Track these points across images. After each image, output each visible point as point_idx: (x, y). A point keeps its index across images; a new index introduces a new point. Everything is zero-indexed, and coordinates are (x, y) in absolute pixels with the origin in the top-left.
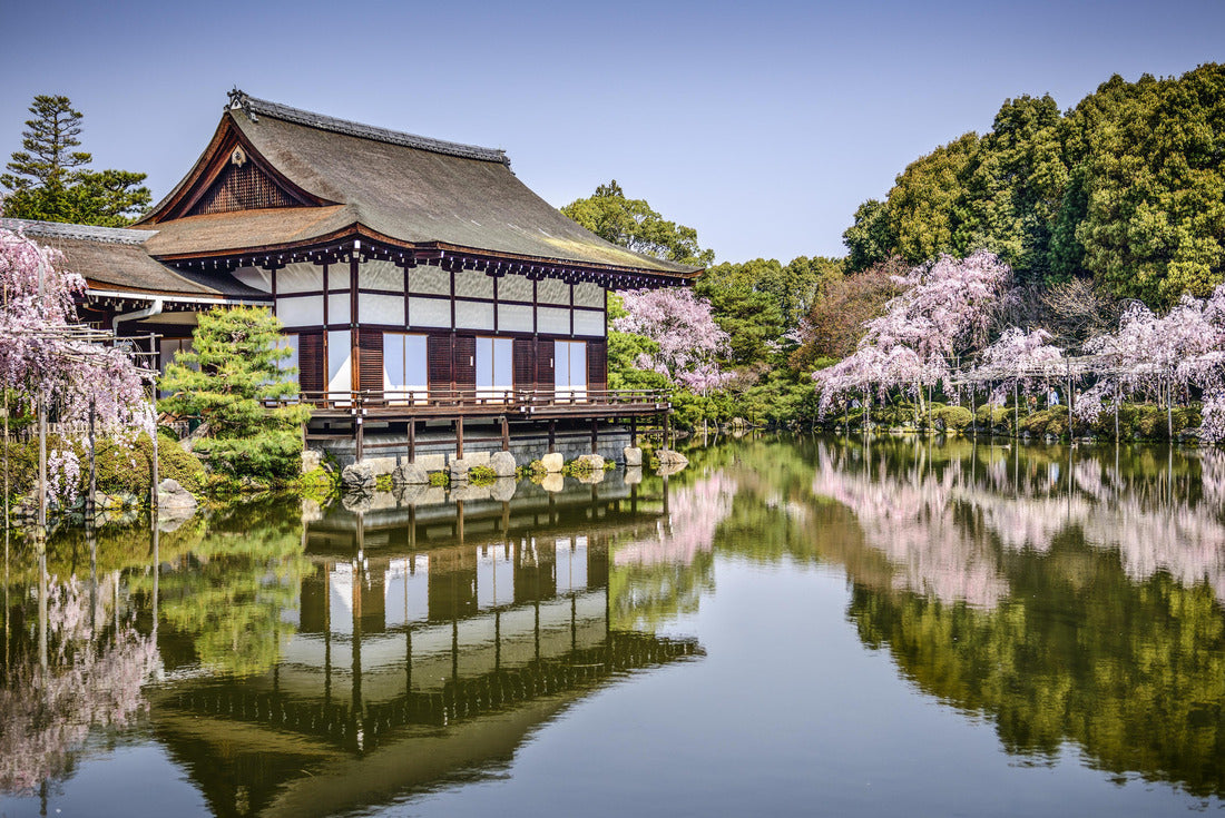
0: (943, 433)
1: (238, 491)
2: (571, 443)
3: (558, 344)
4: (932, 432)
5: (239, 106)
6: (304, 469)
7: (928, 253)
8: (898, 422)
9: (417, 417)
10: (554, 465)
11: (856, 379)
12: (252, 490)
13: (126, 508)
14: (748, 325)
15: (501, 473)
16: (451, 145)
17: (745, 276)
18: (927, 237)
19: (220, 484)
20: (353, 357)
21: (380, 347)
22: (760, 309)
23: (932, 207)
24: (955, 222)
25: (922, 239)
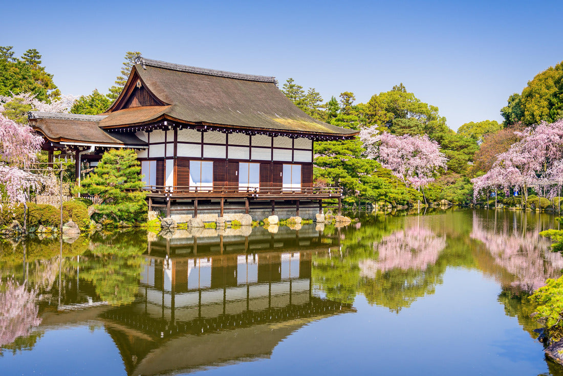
0: (534, 211)
1: (116, 227)
2: (288, 211)
3: (284, 166)
4: (529, 210)
5: (139, 63)
6: (150, 219)
7: (537, 120)
8: (514, 205)
9: (199, 198)
10: (273, 221)
11: (490, 183)
12: (122, 227)
13: (52, 232)
14: (459, 154)
15: (243, 224)
16: (247, 76)
17: (479, 129)
18: (537, 113)
19: (109, 224)
20: (175, 171)
21: (189, 167)
22: (466, 147)
23: (541, 97)
24: (551, 105)
25: (535, 113)
